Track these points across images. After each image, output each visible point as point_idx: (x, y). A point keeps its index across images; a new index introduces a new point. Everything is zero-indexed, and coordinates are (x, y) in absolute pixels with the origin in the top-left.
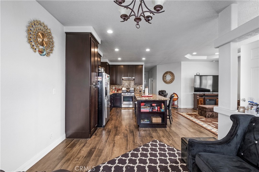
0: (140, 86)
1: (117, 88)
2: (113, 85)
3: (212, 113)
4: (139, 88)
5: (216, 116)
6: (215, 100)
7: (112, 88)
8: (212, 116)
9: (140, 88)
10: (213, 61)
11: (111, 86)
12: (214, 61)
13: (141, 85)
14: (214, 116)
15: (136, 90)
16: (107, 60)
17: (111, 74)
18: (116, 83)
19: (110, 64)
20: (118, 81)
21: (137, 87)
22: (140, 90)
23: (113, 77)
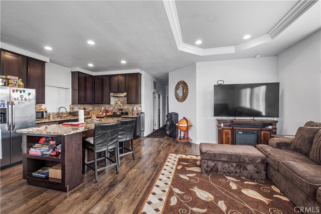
0: (138, 106)
2: (102, 105)
3: (215, 164)
4: (137, 109)
5: (224, 171)
6: (255, 132)
7: (100, 109)
8: (215, 171)
9: (138, 109)
10: (255, 56)
12: (259, 56)
13: (140, 105)
14: (219, 170)
15: (131, 112)
16: (78, 68)
17: (96, 89)
18: (102, 102)
19: (94, 74)
20: (104, 99)
21: (134, 108)
22: (138, 111)
23: (98, 94)
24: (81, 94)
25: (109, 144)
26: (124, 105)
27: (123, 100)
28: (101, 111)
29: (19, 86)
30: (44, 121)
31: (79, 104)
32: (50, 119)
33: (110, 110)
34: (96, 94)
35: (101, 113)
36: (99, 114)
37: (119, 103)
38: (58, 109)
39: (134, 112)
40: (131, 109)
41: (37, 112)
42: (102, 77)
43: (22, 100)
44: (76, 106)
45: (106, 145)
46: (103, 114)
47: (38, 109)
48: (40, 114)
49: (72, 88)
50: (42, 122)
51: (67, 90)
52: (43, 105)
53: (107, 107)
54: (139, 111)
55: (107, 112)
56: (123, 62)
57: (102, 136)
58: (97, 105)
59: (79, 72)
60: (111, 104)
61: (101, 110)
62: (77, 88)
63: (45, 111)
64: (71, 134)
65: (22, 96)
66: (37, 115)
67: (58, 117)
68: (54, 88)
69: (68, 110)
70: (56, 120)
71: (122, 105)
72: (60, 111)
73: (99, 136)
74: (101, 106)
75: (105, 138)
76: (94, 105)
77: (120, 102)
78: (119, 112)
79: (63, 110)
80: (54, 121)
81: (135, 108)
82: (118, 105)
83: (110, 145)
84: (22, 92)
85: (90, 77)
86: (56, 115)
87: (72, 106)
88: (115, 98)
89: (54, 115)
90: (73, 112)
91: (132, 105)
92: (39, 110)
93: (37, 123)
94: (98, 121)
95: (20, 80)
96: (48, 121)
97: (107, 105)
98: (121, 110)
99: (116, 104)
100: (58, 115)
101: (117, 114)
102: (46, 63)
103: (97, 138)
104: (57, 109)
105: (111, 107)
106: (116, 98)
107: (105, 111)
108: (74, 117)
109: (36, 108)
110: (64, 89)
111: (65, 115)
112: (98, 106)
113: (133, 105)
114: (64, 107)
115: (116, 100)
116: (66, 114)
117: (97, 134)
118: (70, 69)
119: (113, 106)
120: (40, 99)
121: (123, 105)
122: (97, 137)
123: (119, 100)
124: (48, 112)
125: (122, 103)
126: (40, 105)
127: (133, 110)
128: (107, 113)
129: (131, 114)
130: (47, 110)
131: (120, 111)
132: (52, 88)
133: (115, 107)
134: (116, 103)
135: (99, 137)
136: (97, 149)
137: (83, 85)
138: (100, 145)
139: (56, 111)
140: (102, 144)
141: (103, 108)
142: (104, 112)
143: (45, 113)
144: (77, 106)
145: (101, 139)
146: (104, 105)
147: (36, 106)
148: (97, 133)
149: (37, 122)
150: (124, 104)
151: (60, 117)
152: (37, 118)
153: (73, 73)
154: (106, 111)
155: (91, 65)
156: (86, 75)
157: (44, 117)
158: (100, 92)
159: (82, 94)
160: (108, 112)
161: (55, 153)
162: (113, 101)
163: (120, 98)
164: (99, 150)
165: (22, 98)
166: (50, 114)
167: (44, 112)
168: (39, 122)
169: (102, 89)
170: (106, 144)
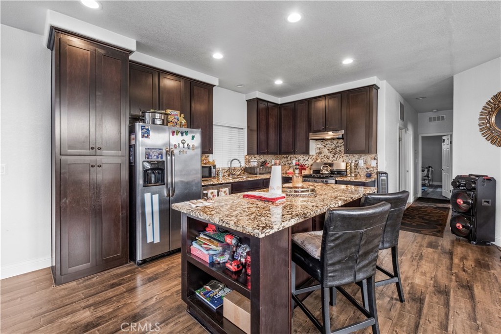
0: (368, 157)
1: (301, 162)
2: (292, 156)
4: (365, 163)
7: (290, 162)
9: (369, 163)
11: (289, 158)
13: (373, 155)
15: (353, 170)
16: (257, 92)
17: (283, 127)
18: (294, 151)
19: (280, 100)
20: (298, 144)
21: (360, 161)
22: (368, 168)
23: (287, 136)
24: (261, 137)
25: (358, 267)
26: (336, 156)
27: (333, 146)
28: (290, 167)
29: (181, 125)
30: (212, 183)
31: (258, 154)
32: (219, 177)
33: (307, 166)
34: (283, 137)
35: (291, 170)
36: (288, 172)
37: (326, 152)
38: (230, 163)
39: (359, 170)
40: (353, 164)
41: (203, 167)
42: (294, 104)
43: (184, 147)
44: (253, 157)
45: (351, 268)
46: (294, 171)
47: (205, 162)
48: (207, 170)
49: (248, 127)
50: (210, 184)
51: (241, 130)
52: (211, 155)
53: (302, 159)
54: (371, 169)
55: (302, 168)
56: (348, 61)
57: (344, 242)
58: (284, 156)
59: (257, 98)
60: (310, 154)
61: (291, 165)
62: (255, 127)
63: (214, 166)
64: (273, 234)
65: (183, 142)
66: (203, 172)
67: (229, 175)
68: (224, 128)
69: (243, 165)
70: (228, 181)
71: (331, 155)
72: (232, 166)
73: (337, 242)
74: (291, 158)
75: (350, 248)
76: (279, 156)
77: (327, 150)
78: (327, 170)
79: (236, 164)
80: (226, 182)
81: (361, 163)
82: (323, 155)
83: (360, 270)
84: (184, 134)
85: (274, 106)
86: (227, 172)
87: (247, 157)
88: (317, 141)
89: (224, 171)
90: (250, 168)
91: (355, 155)
92: (205, 164)
93: (203, 186)
94: (310, 193)
95: (182, 115)
96: (217, 183)
97: (302, 155)
98: (331, 165)
99: (320, 153)
100: (230, 171)
101: (322, 174)
102: (214, 88)
103: (332, 248)
104: (228, 161)
105: (310, 160)
106: (319, 143)
107: (298, 167)
108: (250, 176)
109: (202, 161)
110: (238, 130)
111: (239, 173)
112: (285, 158)
113: (357, 156)
114: (238, 158)
115: (319, 146)
116: (240, 171)
117: (333, 238)
118: (245, 95)
119: (314, 157)
120: (207, 147)
121: (334, 157)
122: (332, 244)
123: (325, 146)
124: (217, 167)
125: (331, 152)
126: (207, 155)
127: (356, 166)
128: (303, 171)
129: (353, 175)
130: (216, 164)
131: (329, 168)
132: (222, 128)
133: (317, 159)
134: (318, 151)
135: (336, 246)
136: (330, 277)
137: (264, 122)
138: (337, 267)
139: (226, 166)
140: (344, 266)
141: (294, 162)
142: (296, 169)
143: (214, 168)
144: (255, 157)
145: (341, 251)
146: (297, 156)
147: (202, 157)
148: (333, 235)
149: (203, 184)
150: (335, 154)
151: (232, 175)
152: (203, 177)
153: (249, 102)
154: (302, 166)
155: (279, 82)
156: (269, 104)
157: (212, 175)
158: (291, 132)
159: (263, 137)
160: (305, 169)
161: (236, 267)
162: (314, 147)
163: (328, 143)
164: (334, 280)
165: (183, 143)
166: (219, 170)
167: (212, 167)
168: (206, 184)
169: (294, 127)
170: (351, 264)
